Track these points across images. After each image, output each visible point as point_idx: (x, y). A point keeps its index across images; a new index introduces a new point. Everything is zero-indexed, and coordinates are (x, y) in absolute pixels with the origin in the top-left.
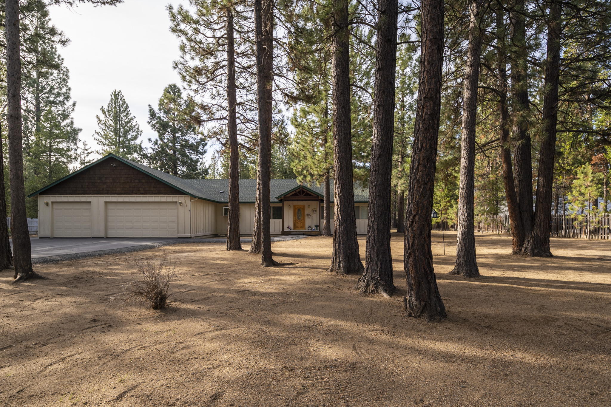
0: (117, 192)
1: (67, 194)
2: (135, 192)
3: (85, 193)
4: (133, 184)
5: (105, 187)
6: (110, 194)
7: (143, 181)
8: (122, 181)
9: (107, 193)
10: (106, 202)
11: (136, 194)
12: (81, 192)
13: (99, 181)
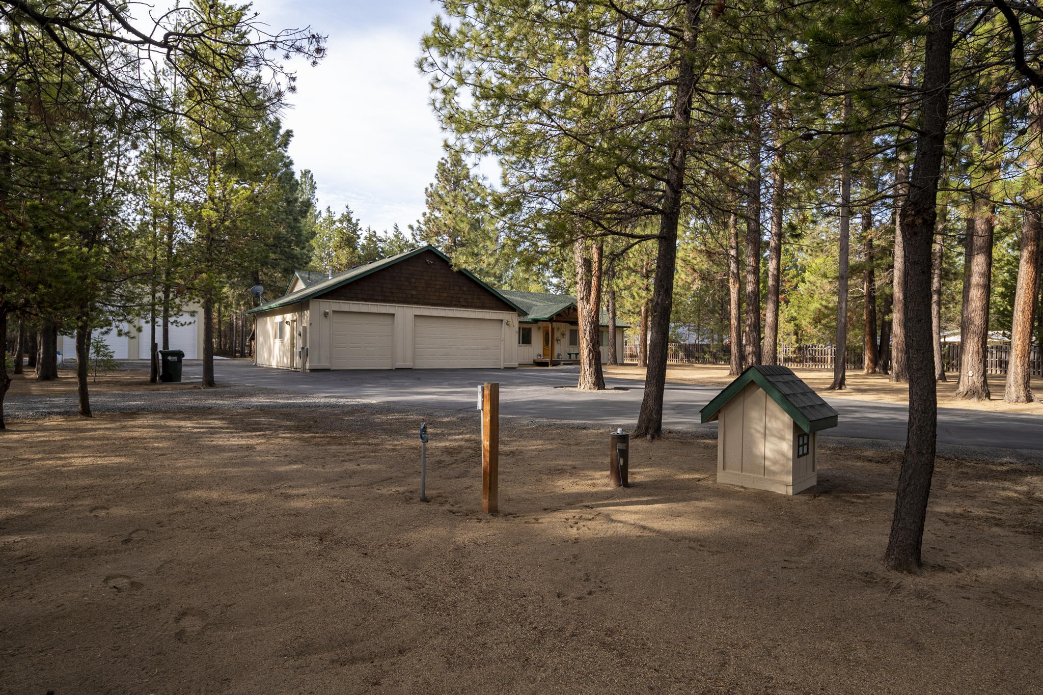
0: (431, 301)
1: (358, 300)
2: (454, 303)
3: (385, 300)
4: (452, 292)
5: (414, 292)
6: (422, 305)
7: (465, 289)
8: (438, 287)
9: (417, 303)
10: (416, 316)
11: (456, 306)
12: (380, 298)
13: (407, 283)
